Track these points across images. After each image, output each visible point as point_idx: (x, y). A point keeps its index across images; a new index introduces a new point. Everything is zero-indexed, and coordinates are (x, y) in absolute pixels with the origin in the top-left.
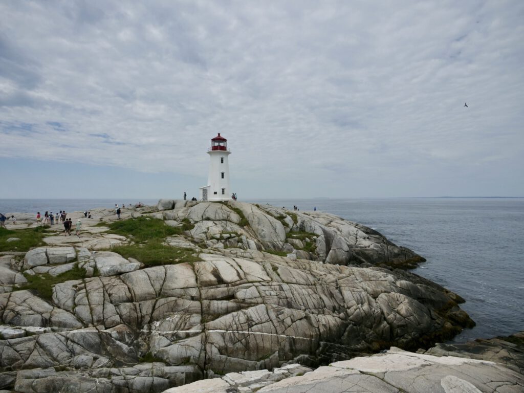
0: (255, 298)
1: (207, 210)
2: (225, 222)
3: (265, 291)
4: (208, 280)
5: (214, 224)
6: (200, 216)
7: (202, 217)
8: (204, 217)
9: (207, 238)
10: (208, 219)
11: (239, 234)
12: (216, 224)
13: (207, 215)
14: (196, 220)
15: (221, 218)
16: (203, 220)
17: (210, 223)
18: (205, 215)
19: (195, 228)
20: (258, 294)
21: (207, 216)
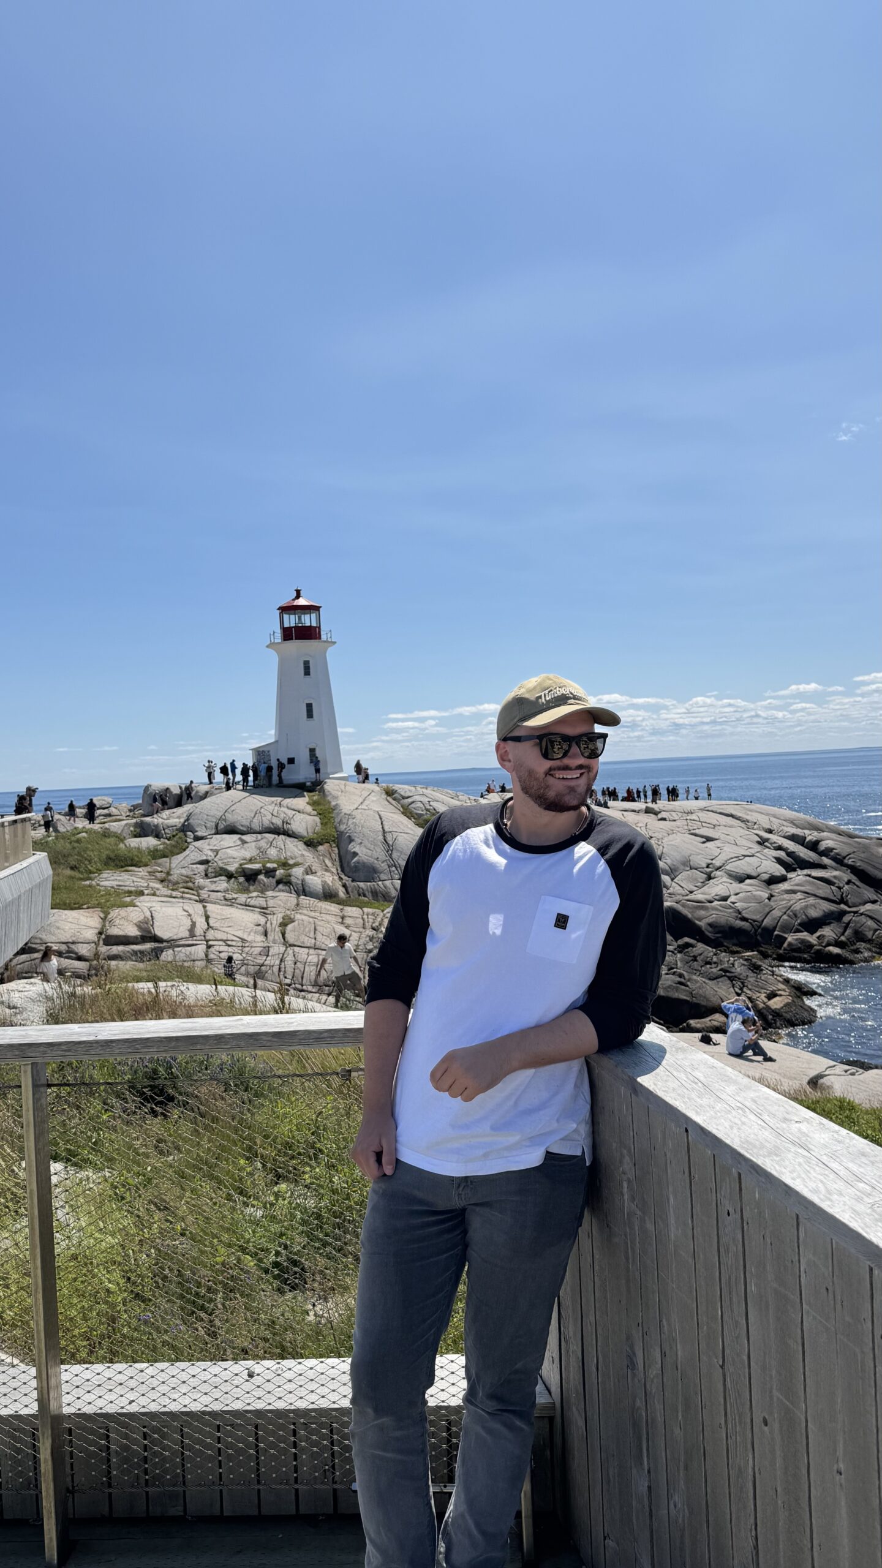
0: (194, 961)
1: (232, 808)
2: (270, 836)
3: (220, 952)
4: (121, 933)
5: (239, 843)
6: (211, 824)
7: (217, 826)
8: (221, 826)
9: (206, 875)
10: (231, 830)
11: (291, 862)
12: (244, 842)
13: (231, 818)
14: (199, 834)
15: (266, 826)
16: (217, 833)
17: (232, 839)
18: (225, 820)
19: (187, 852)
20: (202, 955)
21: (228, 823)
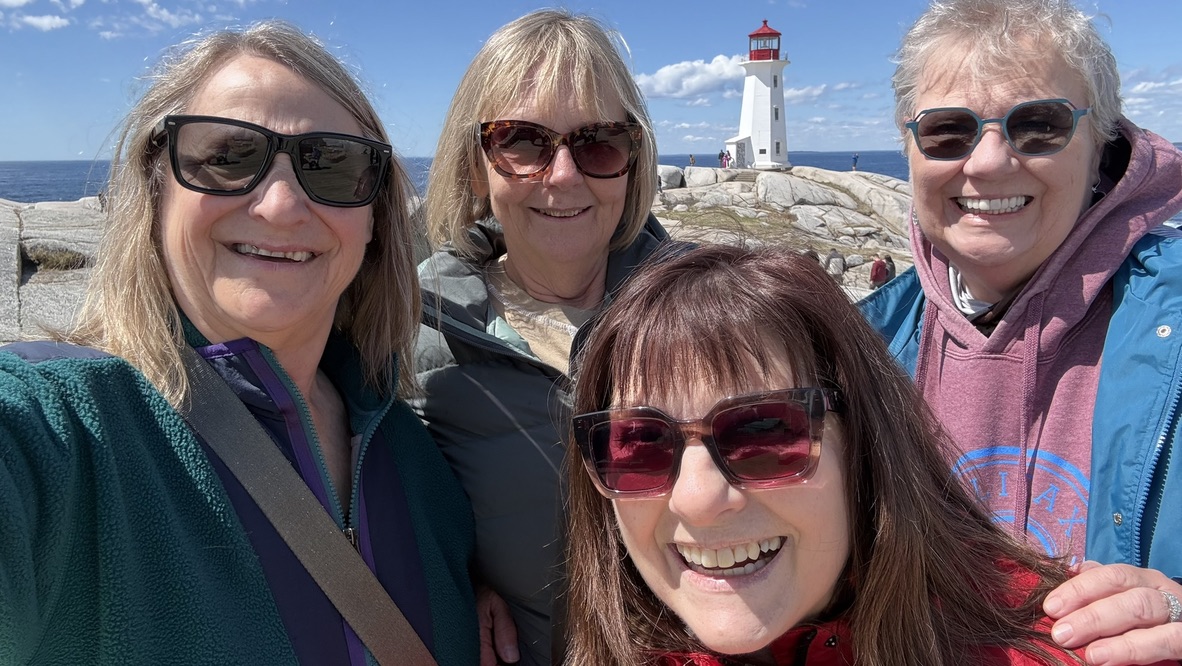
2: (834, 208)
5: (822, 211)
6: (788, 196)
7: (793, 199)
8: (797, 199)
9: (833, 234)
10: (805, 202)
11: (875, 227)
12: (825, 211)
14: (785, 204)
15: (825, 200)
16: (797, 204)
17: (816, 210)
19: (798, 218)
21: (800, 197)
